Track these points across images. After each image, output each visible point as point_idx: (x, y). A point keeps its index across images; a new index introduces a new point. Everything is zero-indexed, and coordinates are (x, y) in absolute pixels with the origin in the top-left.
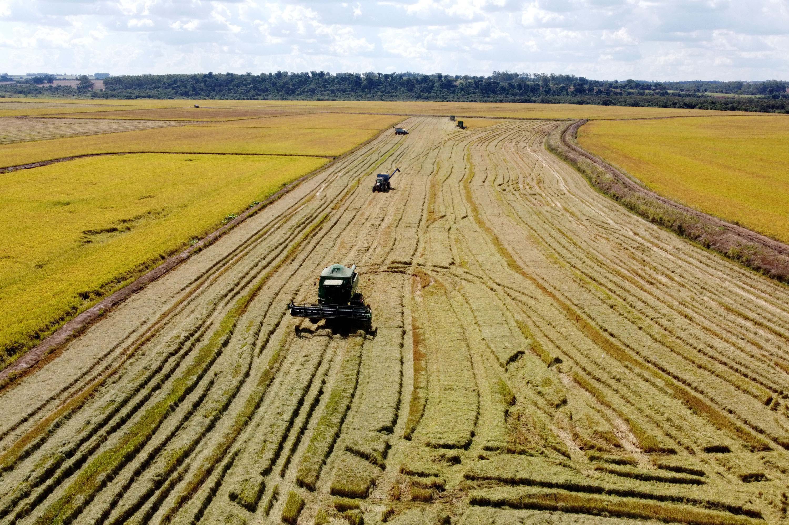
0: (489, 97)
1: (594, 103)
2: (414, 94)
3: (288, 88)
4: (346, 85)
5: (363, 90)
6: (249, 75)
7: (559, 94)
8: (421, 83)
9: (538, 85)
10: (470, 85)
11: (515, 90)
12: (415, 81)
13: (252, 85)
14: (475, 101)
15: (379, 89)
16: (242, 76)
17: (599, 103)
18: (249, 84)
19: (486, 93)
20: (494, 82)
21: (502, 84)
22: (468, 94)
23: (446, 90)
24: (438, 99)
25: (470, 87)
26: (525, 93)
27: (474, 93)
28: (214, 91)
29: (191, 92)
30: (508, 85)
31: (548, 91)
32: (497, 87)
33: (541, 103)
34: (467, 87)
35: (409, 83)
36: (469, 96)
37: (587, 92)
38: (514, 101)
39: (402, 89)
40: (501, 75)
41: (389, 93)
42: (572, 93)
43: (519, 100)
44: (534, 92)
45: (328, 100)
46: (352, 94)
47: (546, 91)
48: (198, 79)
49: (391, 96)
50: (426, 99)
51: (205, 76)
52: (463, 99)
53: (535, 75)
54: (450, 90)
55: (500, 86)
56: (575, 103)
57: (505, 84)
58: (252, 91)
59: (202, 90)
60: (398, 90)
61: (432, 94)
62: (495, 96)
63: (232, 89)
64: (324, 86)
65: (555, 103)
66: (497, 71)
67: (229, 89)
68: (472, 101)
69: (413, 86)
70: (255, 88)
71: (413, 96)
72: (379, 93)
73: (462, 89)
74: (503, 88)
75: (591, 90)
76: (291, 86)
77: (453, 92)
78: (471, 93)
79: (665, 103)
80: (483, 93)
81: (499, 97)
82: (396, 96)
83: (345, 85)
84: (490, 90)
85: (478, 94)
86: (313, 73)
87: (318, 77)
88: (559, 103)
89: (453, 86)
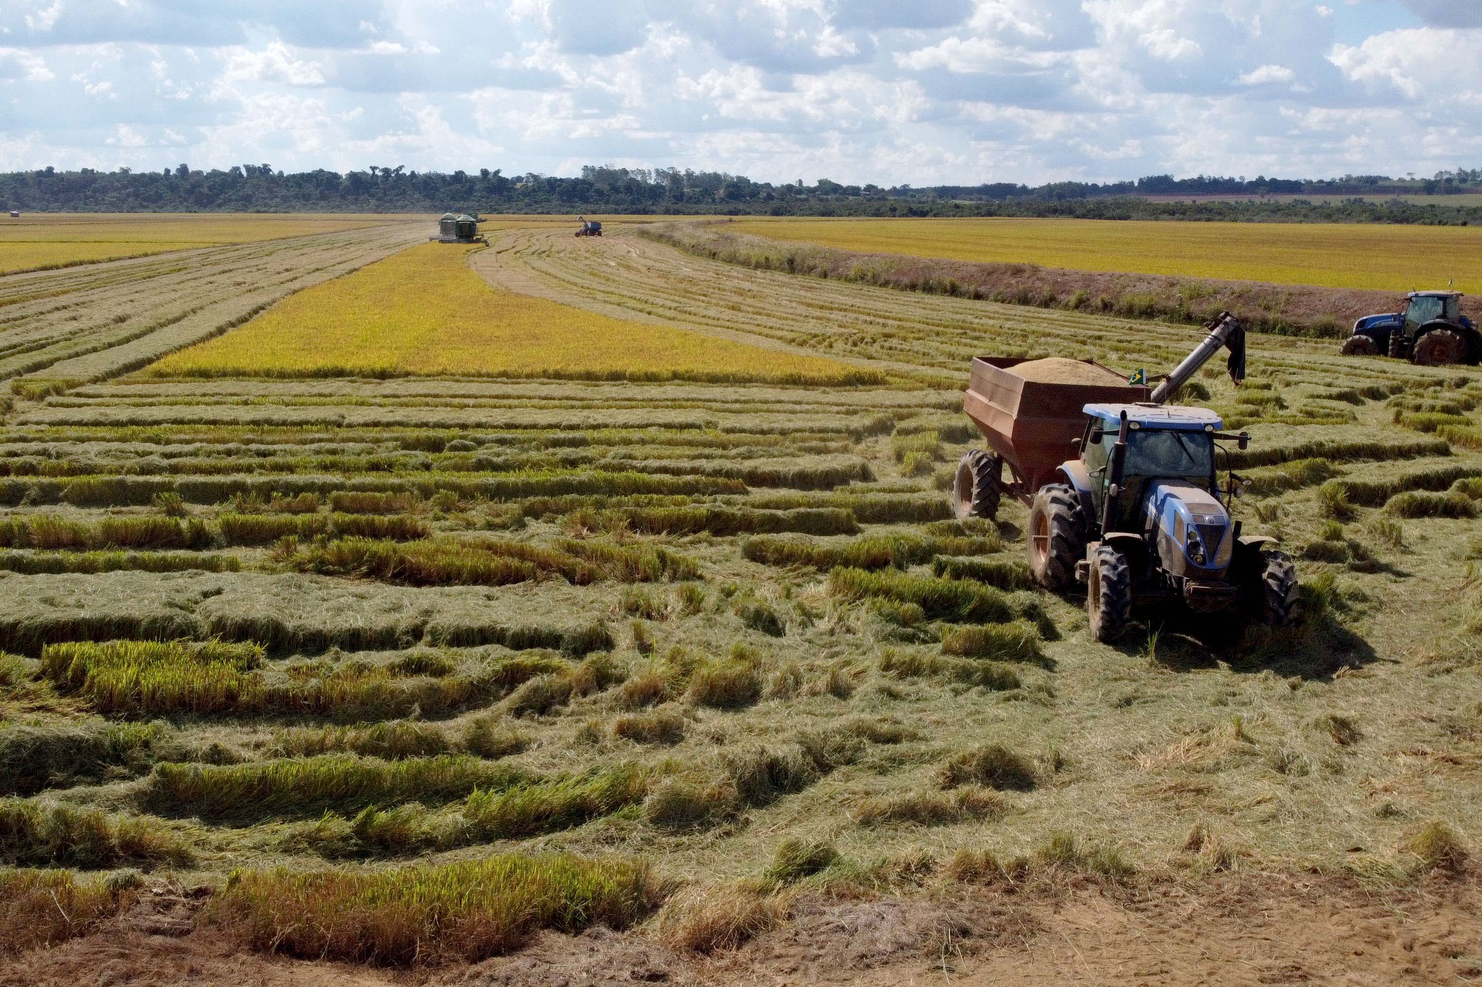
0: (573, 206)
1: (757, 213)
2: (438, 203)
3: (201, 194)
4: (313, 189)
5: (343, 197)
6: (125, 172)
7: (698, 202)
8: (450, 184)
9: (662, 186)
10: (540, 189)
11: (621, 196)
13: (131, 190)
14: (549, 213)
15: (373, 196)
16: (113, 174)
17: (766, 212)
18: (125, 187)
19: (569, 201)
20: (584, 183)
21: (598, 185)
22: (536, 202)
23: (497, 196)
26: (638, 199)
27: (548, 201)
28: (56, 201)
29: (11, 203)
30: (608, 187)
31: (679, 197)
32: (588, 192)
33: (664, 214)
34: (534, 191)
35: (429, 184)
36: (537, 205)
37: (748, 197)
38: (617, 212)
39: (416, 196)
40: (598, 171)
41: (391, 201)
42: (722, 200)
44: (655, 198)
47: (675, 197)
48: (24, 179)
49: (395, 207)
51: (39, 173)
52: (526, 210)
53: (658, 172)
54: (503, 195)
55: (594, 189)
57: (605, 187)
58: (131, 199)
59: (34, 199)
60: (409, 197)
61: (470, 204)
62: (584, 203)
63: (92, 197)
64: (270, 190)
65: (689, 214)
66: (590, 165)
67: (87, 198)
69: (436, 189)
70: (136, 195)
72: (373, 200)
73: (526, 195)
74: (600, 193)
75: (754, 194)
76: (205, 190)
77: (510, 200)
78: (541, 202)
79: (878, 210)
80: (563, 201)
82: (405, 207)
83: (309, 188)
84: (576, 196)
85: (555, 200)
86: (248, 168)
87: (257, 173)
89: (509, 190)
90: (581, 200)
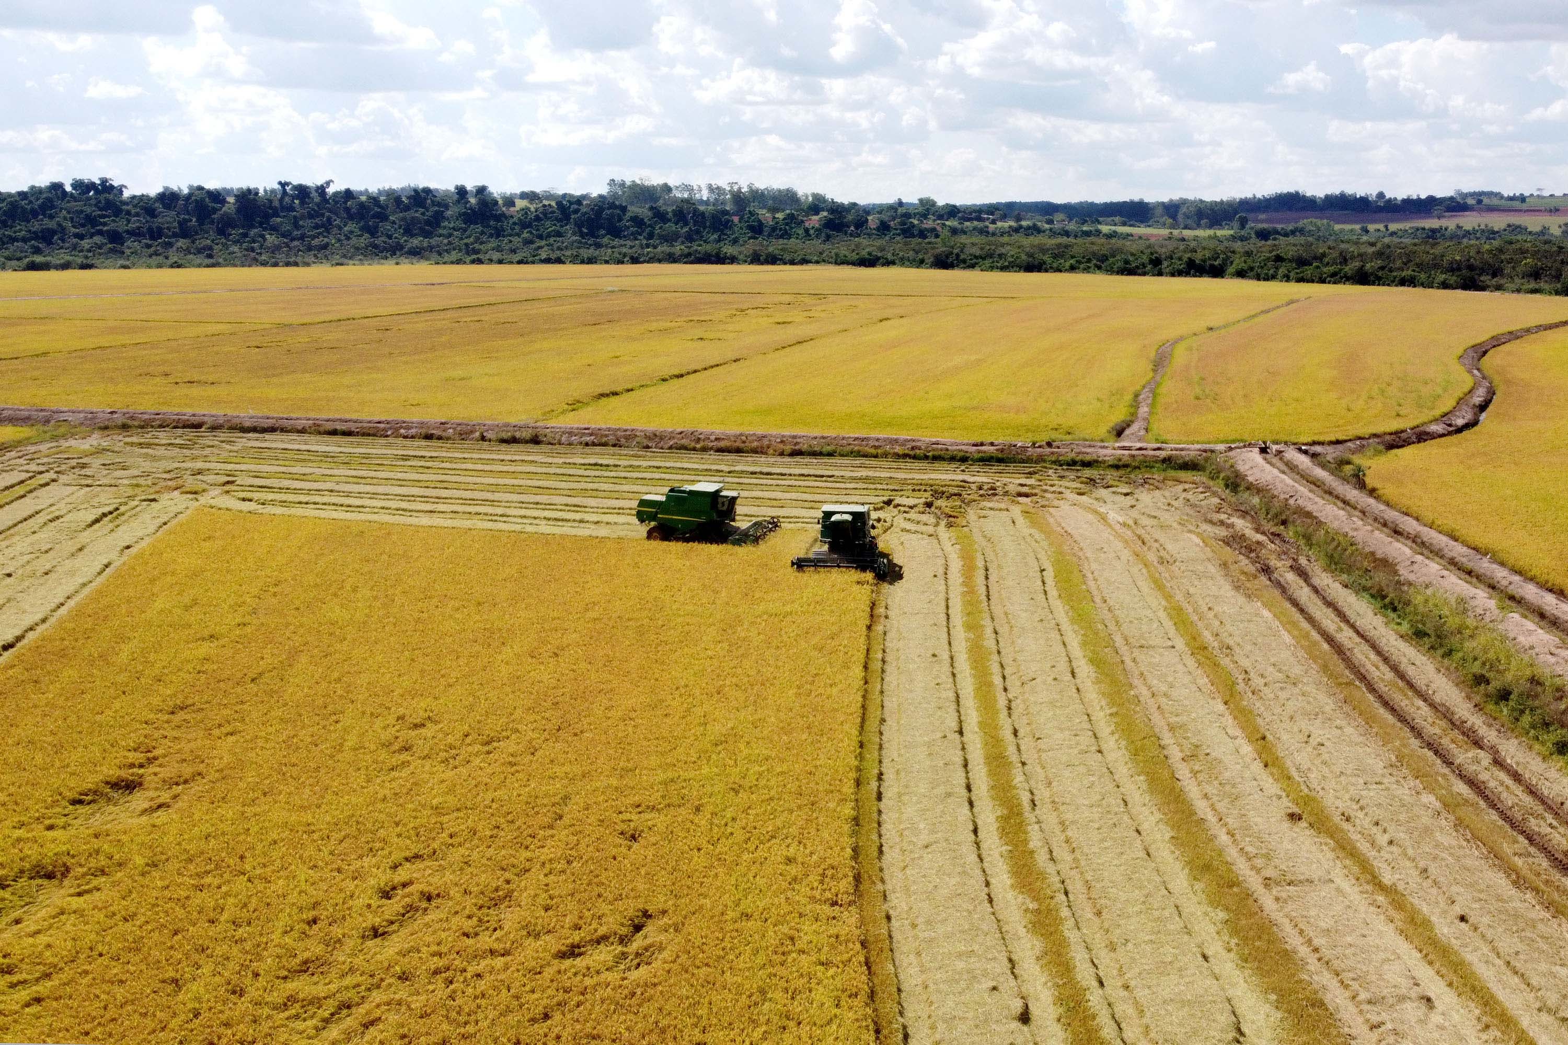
0: (598, 246)
1: (903, 262)
2: (381, 240)
5: (222, 232)
8: (407, 208)
9: (725, 212)
10: (545, 214)
11: (671, 227)
12: (391, 207)
14: (559, 261)
15: (274, 229)
19: (592, 234)
20: (612, 206)
21: (634, 210)
22: (541, 237)
23: (479, 228)
24: (454, 255)
25: (548, 219)
26: (698, 232)
27: (559, 234)
30: (650, 214)
31: (757, 229)
32: (620, 220)
33: (752, 262)
34: (537, 218)
35: (372, 210)
36: (543, 243)
37: (852, 228)
39: (347, 228)
40: (630, 187)
42: (820, 232)
43: (689, 254)
44: (722, 231)
45: (65, 266)
46: (182, 243)
47: (751, 228)
49: (309, 248)
50: (416, 253)
53: (711, 189)
54: (489, 226)
55: (629, 215)
56: (853, 264)
57: (641, 210)
60: (335, 231)
61: (434, 241)
62: (616, 242)
65: (792, 263)
66: (618, 179)
68: (548, 261)
69: (383, 217)
71: (376, 246)
72: (271, 239)
73: (525, 224)
74: (638, 221)
75: (861, 223)
77: (499, 233)
78: (549, 236)
80: (582, 235)
81: (627, 246)
82: (325, 247)
83: (168, 219)
84: (601, 227)
85: (571, 236)
86: (76, 184)
88: (804, 261)
89: (501, 217)
90: (609, 232)
